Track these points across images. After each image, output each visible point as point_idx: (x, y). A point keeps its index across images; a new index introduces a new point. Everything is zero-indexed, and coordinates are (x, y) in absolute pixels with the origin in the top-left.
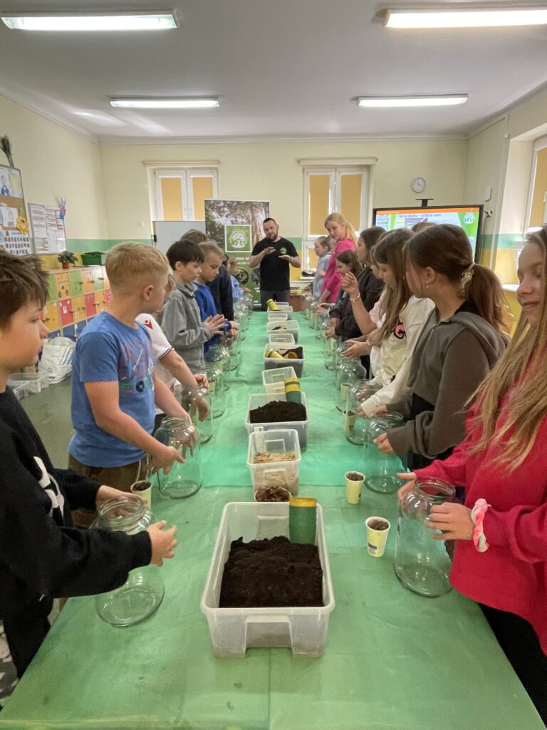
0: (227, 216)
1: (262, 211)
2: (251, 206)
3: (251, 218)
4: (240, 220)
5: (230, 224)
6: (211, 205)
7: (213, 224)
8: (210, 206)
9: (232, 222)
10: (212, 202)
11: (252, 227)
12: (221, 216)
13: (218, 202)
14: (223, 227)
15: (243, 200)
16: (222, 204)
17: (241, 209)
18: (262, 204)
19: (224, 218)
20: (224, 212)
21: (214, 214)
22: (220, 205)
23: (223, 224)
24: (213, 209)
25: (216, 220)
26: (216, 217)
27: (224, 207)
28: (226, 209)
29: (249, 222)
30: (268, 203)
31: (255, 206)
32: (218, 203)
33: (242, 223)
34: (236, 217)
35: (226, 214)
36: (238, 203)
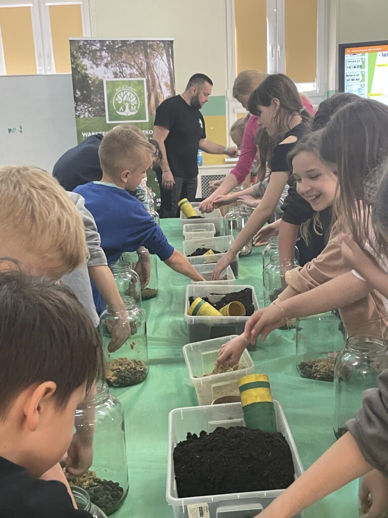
0: (106, 65)
1: (161, 55)
2: (144, 47)
3: (144, 67)
4: (128, 71)
5: (112, 78)
6: (80, 47)
7: (85, 77)
8: (79, 49)
9: (116, 75)
10: (81, 43)
11: (148, 81)
12: (97, 65)
13: (90, 43)
14: (101, 82)
15: (132, 38)
16: (98, 45)
17: (129, 53)
18: (162, 44)
19: (102, 68)
20: (101, 58)
21: (86, 62)
22: (94, 48)
23: (100, 78)
24: (83, 54)
25: (90, 72)
26: (88, 66)
27: (101, 50)
28: (104, 54)
29: (142, 74)
30: (172, 42)
31: (151, 47)
32: (91, 45)
33: (131, 75)
34: (120, 67)
35: (105, 61)
36: (124, 43)
